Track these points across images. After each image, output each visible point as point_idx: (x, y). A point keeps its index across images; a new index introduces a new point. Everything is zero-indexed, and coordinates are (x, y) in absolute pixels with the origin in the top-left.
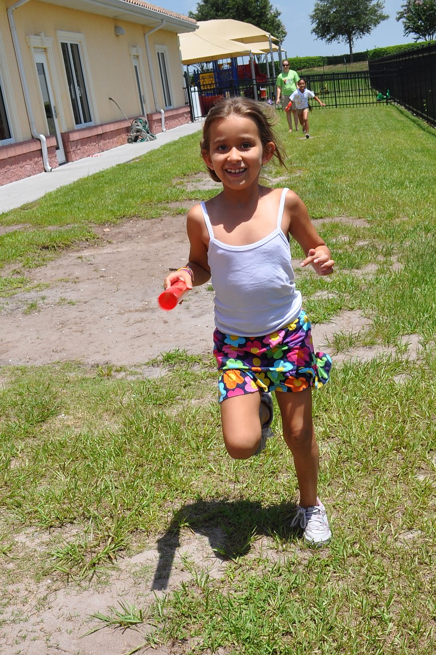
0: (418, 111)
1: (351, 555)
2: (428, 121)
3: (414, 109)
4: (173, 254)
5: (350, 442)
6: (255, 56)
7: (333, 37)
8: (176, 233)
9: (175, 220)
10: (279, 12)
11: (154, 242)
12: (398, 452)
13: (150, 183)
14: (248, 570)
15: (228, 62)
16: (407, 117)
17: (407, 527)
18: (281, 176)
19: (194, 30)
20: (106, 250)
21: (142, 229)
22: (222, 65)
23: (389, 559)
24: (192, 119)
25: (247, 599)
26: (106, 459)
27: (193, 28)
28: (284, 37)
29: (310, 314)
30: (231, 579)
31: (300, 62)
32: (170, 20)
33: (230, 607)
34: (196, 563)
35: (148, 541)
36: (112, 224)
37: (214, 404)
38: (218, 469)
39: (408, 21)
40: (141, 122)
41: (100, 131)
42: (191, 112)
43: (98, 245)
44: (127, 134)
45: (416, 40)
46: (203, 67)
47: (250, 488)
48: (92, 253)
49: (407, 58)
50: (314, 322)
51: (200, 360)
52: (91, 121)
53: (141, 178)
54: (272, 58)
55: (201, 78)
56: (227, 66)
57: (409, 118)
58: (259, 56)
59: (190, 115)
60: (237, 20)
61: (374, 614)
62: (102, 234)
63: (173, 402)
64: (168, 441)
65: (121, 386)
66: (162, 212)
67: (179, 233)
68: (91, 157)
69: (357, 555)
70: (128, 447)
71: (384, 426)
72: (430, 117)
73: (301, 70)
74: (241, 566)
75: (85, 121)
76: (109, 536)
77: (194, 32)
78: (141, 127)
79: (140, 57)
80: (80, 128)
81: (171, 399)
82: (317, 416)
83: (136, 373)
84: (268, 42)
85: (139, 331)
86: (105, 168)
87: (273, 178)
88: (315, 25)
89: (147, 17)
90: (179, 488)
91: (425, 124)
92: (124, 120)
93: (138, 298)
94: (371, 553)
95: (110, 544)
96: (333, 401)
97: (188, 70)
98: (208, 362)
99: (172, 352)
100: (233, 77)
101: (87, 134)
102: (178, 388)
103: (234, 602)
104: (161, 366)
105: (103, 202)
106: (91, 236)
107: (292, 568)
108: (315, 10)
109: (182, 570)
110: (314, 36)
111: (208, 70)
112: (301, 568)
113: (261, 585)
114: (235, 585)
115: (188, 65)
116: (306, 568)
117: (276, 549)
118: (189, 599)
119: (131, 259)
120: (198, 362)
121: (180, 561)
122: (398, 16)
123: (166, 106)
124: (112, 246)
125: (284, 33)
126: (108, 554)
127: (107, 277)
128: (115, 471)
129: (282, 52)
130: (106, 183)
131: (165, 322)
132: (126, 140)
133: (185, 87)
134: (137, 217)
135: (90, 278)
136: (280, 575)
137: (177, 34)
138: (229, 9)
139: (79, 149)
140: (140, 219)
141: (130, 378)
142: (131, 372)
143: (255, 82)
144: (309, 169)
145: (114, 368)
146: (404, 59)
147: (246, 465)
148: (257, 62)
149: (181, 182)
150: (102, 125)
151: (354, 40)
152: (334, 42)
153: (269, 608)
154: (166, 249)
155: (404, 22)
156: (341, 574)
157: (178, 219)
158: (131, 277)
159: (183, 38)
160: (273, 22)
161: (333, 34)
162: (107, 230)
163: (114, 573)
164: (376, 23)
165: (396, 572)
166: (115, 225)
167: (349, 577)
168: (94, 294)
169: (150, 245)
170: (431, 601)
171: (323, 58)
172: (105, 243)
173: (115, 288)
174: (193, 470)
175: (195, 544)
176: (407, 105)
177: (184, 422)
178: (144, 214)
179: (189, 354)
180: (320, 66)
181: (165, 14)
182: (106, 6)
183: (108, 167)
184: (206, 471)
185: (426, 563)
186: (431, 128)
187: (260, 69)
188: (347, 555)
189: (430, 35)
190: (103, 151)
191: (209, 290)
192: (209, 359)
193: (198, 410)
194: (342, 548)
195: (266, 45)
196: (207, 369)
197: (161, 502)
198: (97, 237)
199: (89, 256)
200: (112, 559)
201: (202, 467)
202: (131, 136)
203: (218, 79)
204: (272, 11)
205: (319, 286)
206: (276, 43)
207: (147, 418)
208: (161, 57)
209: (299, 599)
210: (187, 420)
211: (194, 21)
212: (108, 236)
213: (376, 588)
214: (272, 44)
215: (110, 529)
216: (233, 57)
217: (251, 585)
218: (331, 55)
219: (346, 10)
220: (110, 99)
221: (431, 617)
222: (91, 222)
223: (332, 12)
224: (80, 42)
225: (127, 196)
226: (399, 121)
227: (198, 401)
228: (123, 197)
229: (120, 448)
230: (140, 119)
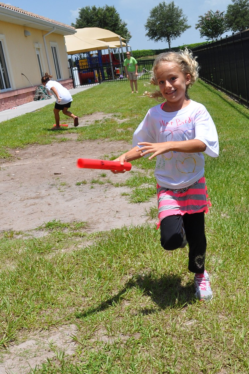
0: (209, 81)
1: (154, 336)
2: (214, 86)
3: (206, 80)
4: (57, 164)
5: (156, 270)
6: (112, 49)
7: (159, 38)
8: (60, 153)
9: (60, 145)
10: (126, 23)
11: (47, 158)
12: (185, 274)
13: (46, 123)
14: (90, 348)
15: (96, 53)
16: (202, 84)
17: (188, 318)
18: (125, 118)
19: (74, 33)
20: (17, 163)
21: (40, 151)
22: (93, 54)
23: (177, 337)
24: (74, 86)
25: (88, 366)
26: (6, 287)
27: (73, 32)
28: (130, 38)
29: (137, 197)
30: (79, 355)
31: (140, 53)
32: (58, 27)
33: (77, 371)
34: (58, 346)
35: (29, 335)
36: (21, 148)
37: (75, 251)
38: (75, 290)
39: (202, 29)
40: (41, 88)
41: (16, 93)
42: (73, 83)
43: (11, 160)
44: (33, 95)
45: (207, 40)
46: (81, 56)
47: (94, 300)
48: (7, 166)
49: (201, 50)
50: (139, 202)
51: (68, 226)
52: (10, 87)
53: (40, 120)
54: (122, 51)
55: (80, 62)
56: (95, 55)
57: (203, 85)
58: (115, 49)
59: (72, 84)
60: (100, 28)
61: (165, 370)
62: (15, 154)
63: (50, 251)
64: (46, 274)
65: (18, 243)
66: (52, 140)
67: (63, 153)
68: (10, 109)
69: (157, 336)
70: (20, 279)
71: (177, 260)
72: (215, 84)
73: (140, 57)
74: (86, 346)
75: (7, 88)
76: (4, 333)
77: (74, 35)
78: (42, 91)
79: (41, 49)
80: (3, 92)
81: (49, 249)
82: (138, 256)
83: (29, 235)
84: (119, 41)
85: (33, 210)
86: (18, 115)
87: (120, 119)
88: (147, 31)
89: (44, 25)
90: (50, 302)
91: (212, 88)
92: (32, 87)
93: (33, 191)
94: (166, 334)
95: (5, 338)
96: (147, 246)
97: (72, 58)
98: (73, 227)
99: (52, 221)
100: (99, 62)
101: (8, 95)
102: (53, 243)
103: (80, 368)
104: (45, 230)
105: (15, 135)
106: (7, 155)
107: (117, 346)
108: (148, 23)
109: (49, 351)
110: (148, 38)
111: (84, 58)
112: (122, 346)
113: (97, 357)
114: (81, 358)
115: (72, 55)
116: (125, 346)
117: (108, 335)
118: (52, 368)
119: (31, 168)
120: (67, 227)
121: (48, 346)
122: (196, 26)
123: (58, 79)
124: (20, 161)
125: (130, 36)
126: (3, 344)
127: (15, 179)
128: (11, 294)
129: (128, 47)
130: (18, 124)
131: (49, 205)
132: (33, 99)
133: (70, 67)
134: (36, 143)
135: (4, 180)
136: (110, 350)
137: (63, 36)
138: (94, 21)
139: (3, 105)
140: (38, 145)
141: (24, 238)
142: (26, 234)
143: (111, 64)
144: (142, 114)
145: (15, 232)
146: (199, 50)
147: (93, 286)
148: (114, 53)
149: (64, 123)
150: (17, 90)
151: (171, 40)
152: (159, 41)
153: (101, 370)
154: (53, 162)
155: (200, 30)
156: (147, 348)
157: (62, 144)
158: (30, 179)
159: (67, 38)
160: (122, 29)
161: (159, 36)
162: (18, 152)
163: (6, 355)
164: (183, 30)
165: (180, 344)
166: (23, 148)
167: (152, 349)
168: (6, 189)
169: (44, 160)
170: (200, 361)
171: (153, 50)
172: (16, 159)
173: (19, 185)
174: (60, 291)
175: (58, 335)
176: (202, 77)
177: (56, 263)
178: (41, 141)
179: (62, 222)
180: (151, 55)
181: (55, 24)
182: (18, 19)
183: (21, 115)
184: (68, 291)
185: (199, 339)
186: (216, 90)
187: (115, 57)
188: (151, 336)
189: (215, 37)
190: (18, 106)
191: (77, 185)
192: (74, 225)
193: (65, 255)
194: (148, 332)
195: (118, 43)
196: (72, 231)
197: (38, 311)
198: (11, 156)
199: (5, 167)
200: (6, 347)
201: (65, 289)
202: (36, 96)
203: (90, 63)
204: (122, 23)
205: (144, 180)
206: (125, 42)
207: (33, 261)
208: (54, 49)
209: (120, 364)
210: (58, 261)
211: (74, 28)
212: (18, 155)
213: (167, 355)
214: (122, 42)
215: (5, 328)
216: (99, 50)
217: (91, 357)
218: (158, 49)
219: (166, 23)
220: (22, 74)
221: (200, 370)
222: (7, 147)
223: (158, 24)
224: (2, 40)
225: (31, 131)
226: (197, 86)
227: (66, 250)
228: (28, 133)
229: (15, 280)
230: (41, 86)
